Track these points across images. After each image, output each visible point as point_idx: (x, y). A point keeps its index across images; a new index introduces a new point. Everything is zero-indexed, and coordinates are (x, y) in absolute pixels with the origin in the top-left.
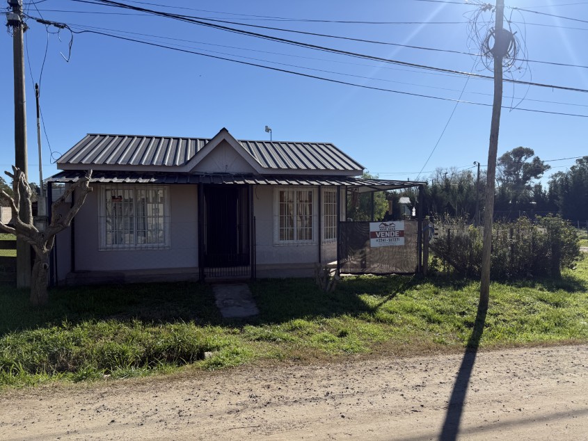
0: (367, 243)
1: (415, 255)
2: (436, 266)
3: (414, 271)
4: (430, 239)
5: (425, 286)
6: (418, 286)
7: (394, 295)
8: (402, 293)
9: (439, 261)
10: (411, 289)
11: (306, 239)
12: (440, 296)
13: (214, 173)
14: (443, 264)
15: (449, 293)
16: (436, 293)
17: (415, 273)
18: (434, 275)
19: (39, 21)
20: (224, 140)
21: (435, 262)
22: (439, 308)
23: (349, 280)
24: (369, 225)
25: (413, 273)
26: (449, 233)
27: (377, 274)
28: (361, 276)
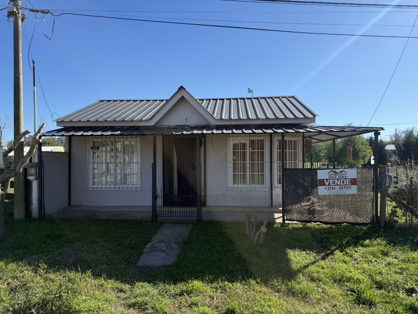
0: (315, 190)
1: (370, 205)
2: (397, 217)
3: (369, 221)
4: (389, 187)
5: (375, 242)
6: (367, 242)
7: (332, 253)
8: (342, 251)
9: (399, 212)
10: (355, 246)
11: (258, 183)
12: (389, 259)
13: (176, 126)
14: (404, 215)
15: (402, 256)
16: (385, 254)
17: (370, 223)
18: (392, 227)
19: (31, 10)
20: (183, 97)
21: (394, 213)
22: (378, 278)
23: (293, 228)
24: (316, 173)
25: (368, 224)
26: (411, 182)
27: (326, 223)
28: (308, 225)
